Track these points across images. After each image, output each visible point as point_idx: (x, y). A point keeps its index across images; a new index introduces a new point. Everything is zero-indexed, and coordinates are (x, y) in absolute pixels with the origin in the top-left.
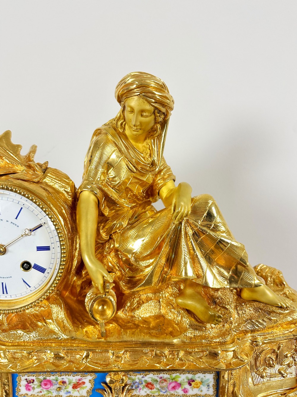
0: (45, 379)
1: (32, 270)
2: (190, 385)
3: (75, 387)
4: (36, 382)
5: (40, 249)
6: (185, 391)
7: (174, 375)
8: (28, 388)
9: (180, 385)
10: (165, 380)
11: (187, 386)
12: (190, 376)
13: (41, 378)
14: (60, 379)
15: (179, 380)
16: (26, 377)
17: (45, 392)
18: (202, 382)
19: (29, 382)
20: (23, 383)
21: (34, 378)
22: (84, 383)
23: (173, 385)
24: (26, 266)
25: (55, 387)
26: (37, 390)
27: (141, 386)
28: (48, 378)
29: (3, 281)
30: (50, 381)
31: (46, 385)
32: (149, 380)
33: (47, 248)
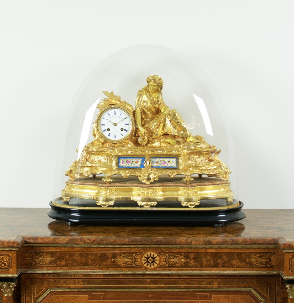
0: (128, 160)
1: (124, 131)
2: (169, 162)
3: (136, 163)
4: (125, 162)
5: (126, 124)
6: (167, 164)
7: (164, 160)
8: (123, 163)
9: (166, 162)
10: (162, 161)
11: (168, 163)
12: (169, 160)
13: (127, 160)
14: (132, 160)
15: (166, 161)
16: (122, 160)
17: (127, 165)
18: (172, 162)
19: (123, 161)
20: (122, 162)
21: (125, 160)
22: (139, 162)
23: (164, 162)
24: (122, 130)
25: (130, 163)
26: (125, 164)
27: (155, 163)
28: (129, 160)
29: (115, 134)
30: (129, 161)
31: (128, 162)
32: (157, 161)
33: (128, 124)
